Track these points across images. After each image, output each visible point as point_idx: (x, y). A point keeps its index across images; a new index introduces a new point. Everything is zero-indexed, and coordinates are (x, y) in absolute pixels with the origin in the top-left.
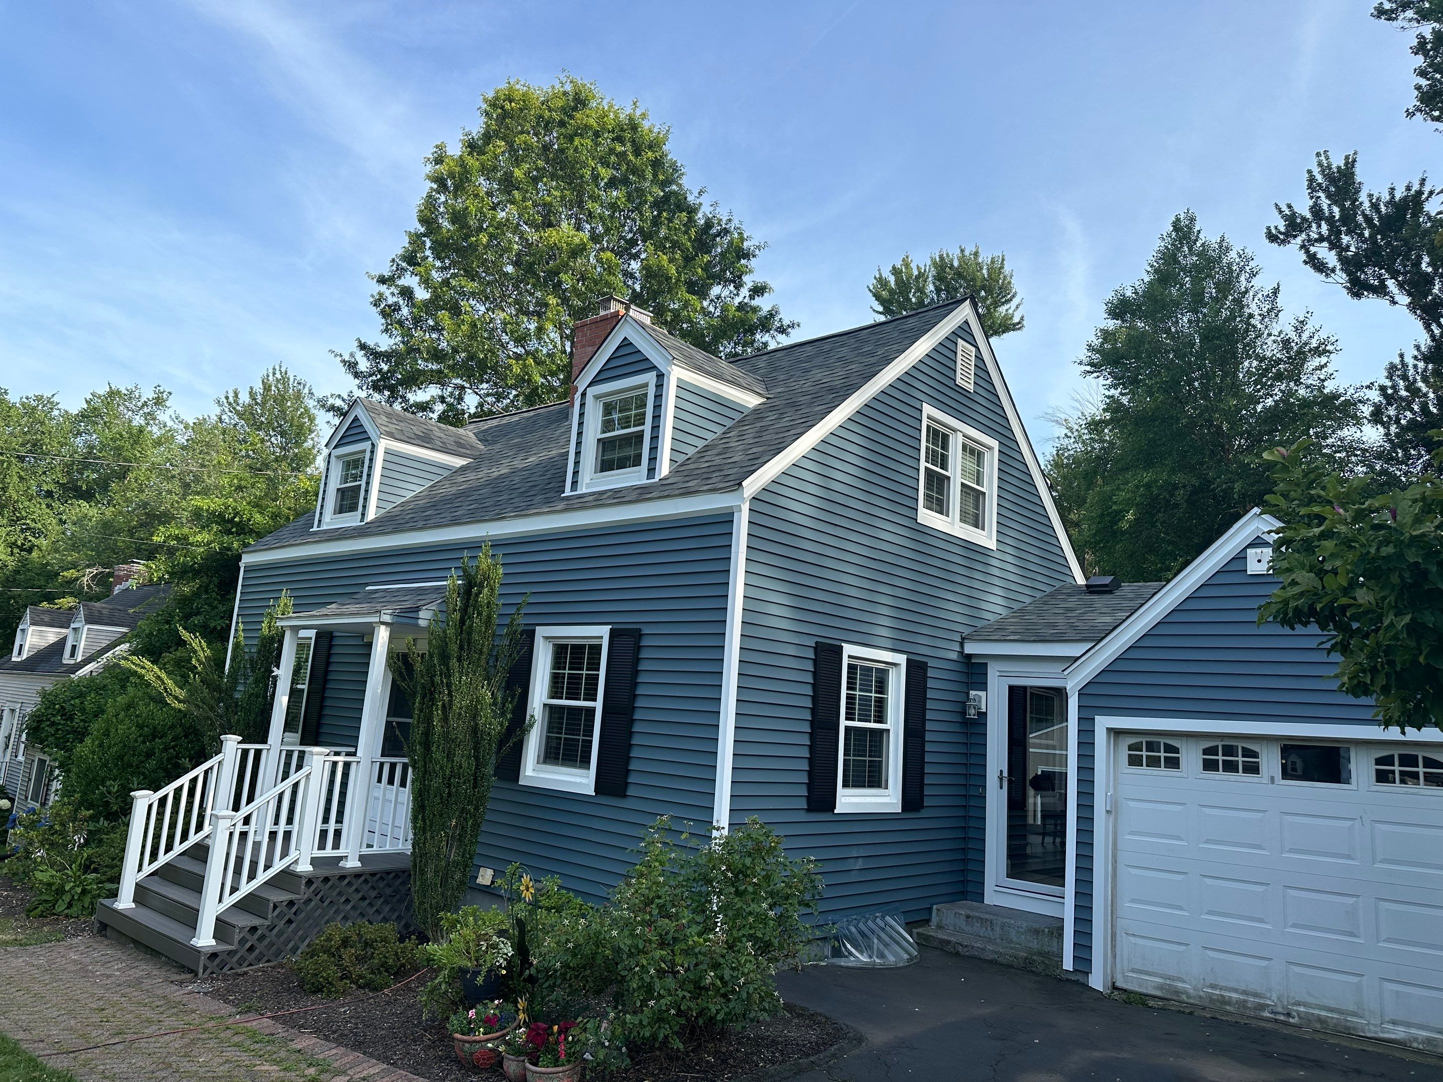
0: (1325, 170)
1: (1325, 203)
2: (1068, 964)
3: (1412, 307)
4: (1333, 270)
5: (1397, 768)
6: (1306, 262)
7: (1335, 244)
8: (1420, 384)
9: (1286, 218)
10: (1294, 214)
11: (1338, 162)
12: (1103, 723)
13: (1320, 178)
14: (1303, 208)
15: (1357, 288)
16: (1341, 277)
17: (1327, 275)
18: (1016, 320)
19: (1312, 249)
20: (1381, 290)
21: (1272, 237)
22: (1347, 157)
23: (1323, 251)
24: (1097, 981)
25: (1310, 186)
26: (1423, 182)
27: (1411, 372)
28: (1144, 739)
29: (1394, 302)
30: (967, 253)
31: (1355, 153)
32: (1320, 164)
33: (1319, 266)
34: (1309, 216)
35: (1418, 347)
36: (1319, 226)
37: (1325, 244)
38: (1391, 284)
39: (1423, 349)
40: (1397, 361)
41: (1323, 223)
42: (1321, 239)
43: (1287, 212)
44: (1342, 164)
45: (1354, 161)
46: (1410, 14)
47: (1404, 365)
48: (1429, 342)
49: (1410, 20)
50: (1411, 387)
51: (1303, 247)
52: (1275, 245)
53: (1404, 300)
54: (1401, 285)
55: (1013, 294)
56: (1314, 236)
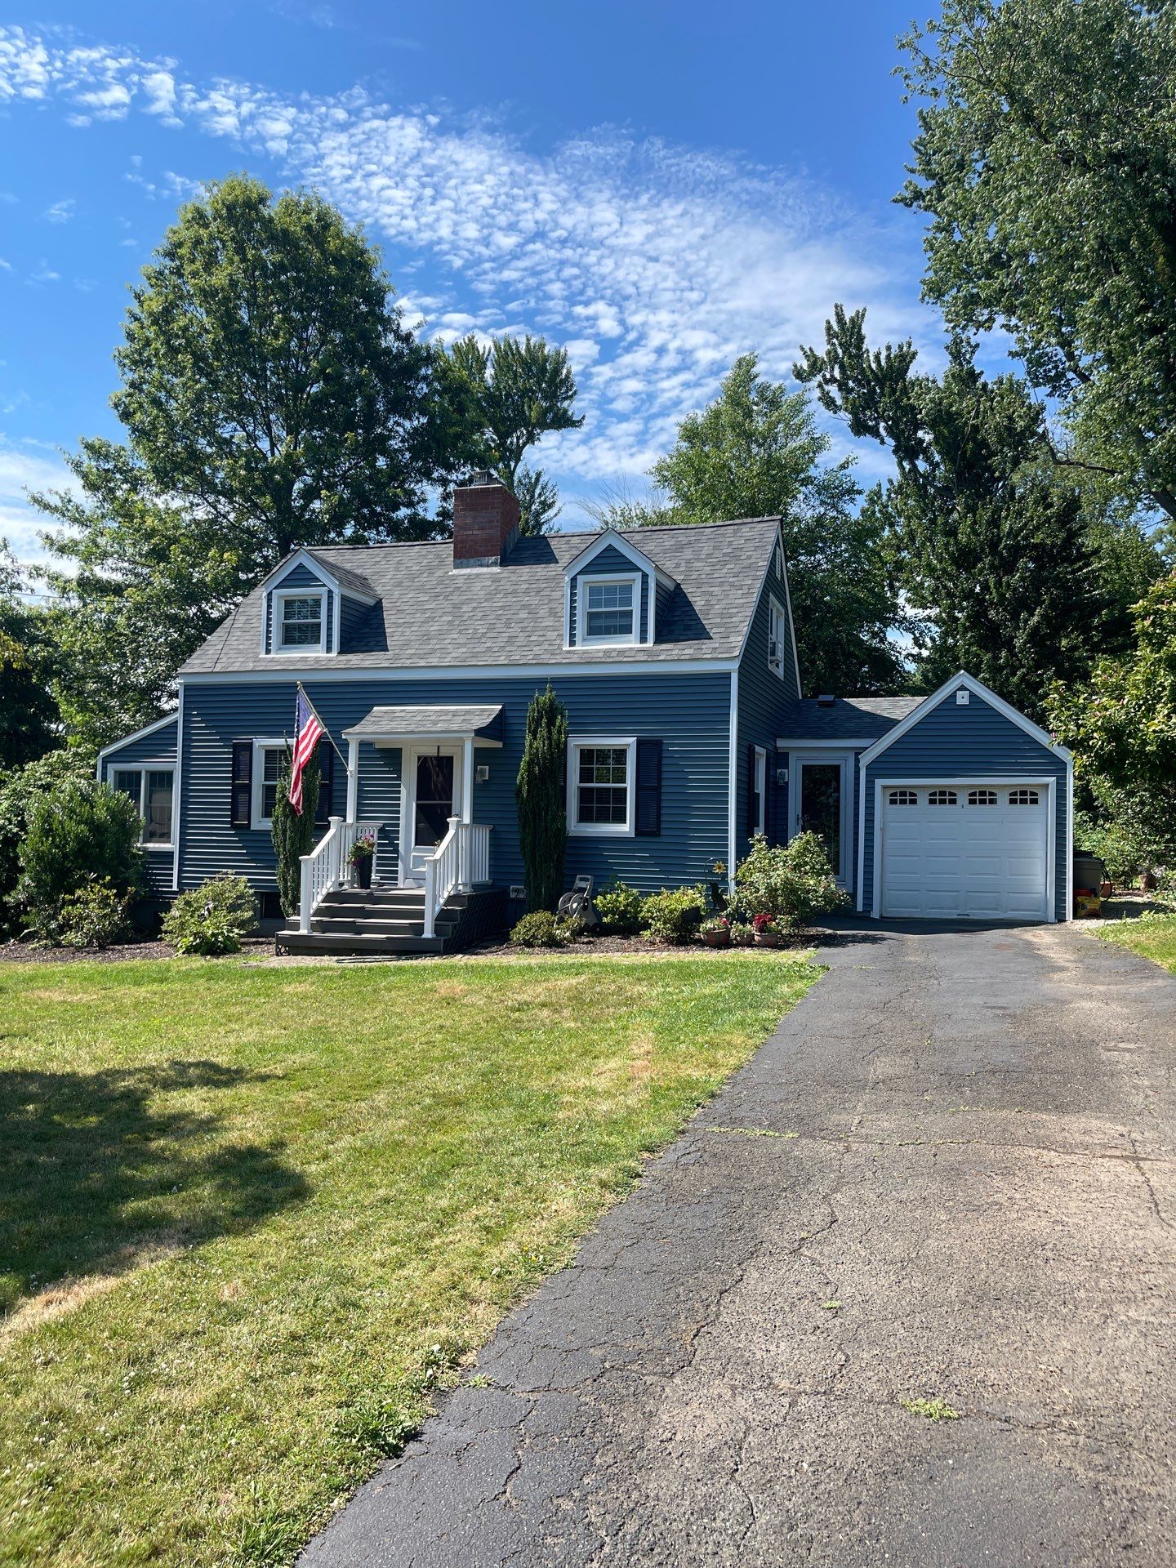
0: (841, 321)
1: (839, 350)
2: (860, 908)
3: (895, 452)
4: (840, 409)
5: (1018, 797)
6: (820, 399)
7: (842, 386)
9: (808, 358)
10: (814, 356)
11: (848, 315)
12: (879, 783)
13: (835, 327)
14: (821, 351)
15: (860, 428)
16: (846, 417)
17: (835, 412)
18: (576, 418)
19: (826, 388)
20: (875, 433)
21: (799, 374)
22: (858, 312)
23: (833, 390)
24: (875, 914)
25: (828, 334)
26: (910, 345)
27: (884, 498)
28: (898, 791)
29: (883, 442)
30: (532, 343)
31: (865, 310)
32: (837, 314)
33: (829, 403)
34: (826, 360)
35: (891, 482)
36: (833, 368)
37: (836, 385)
38: (882, 426)
39: (896, 484)
41: (837, 366)
42: (833, 380)
43: (809, 351)
44: (853, 316)
45: (863, 315)
48: (900, 478)
51: (820, 386)
52: (799, 381)
53: (890, 443)
54: (888, 429)
55: (575, 393)
56: (828, 376)
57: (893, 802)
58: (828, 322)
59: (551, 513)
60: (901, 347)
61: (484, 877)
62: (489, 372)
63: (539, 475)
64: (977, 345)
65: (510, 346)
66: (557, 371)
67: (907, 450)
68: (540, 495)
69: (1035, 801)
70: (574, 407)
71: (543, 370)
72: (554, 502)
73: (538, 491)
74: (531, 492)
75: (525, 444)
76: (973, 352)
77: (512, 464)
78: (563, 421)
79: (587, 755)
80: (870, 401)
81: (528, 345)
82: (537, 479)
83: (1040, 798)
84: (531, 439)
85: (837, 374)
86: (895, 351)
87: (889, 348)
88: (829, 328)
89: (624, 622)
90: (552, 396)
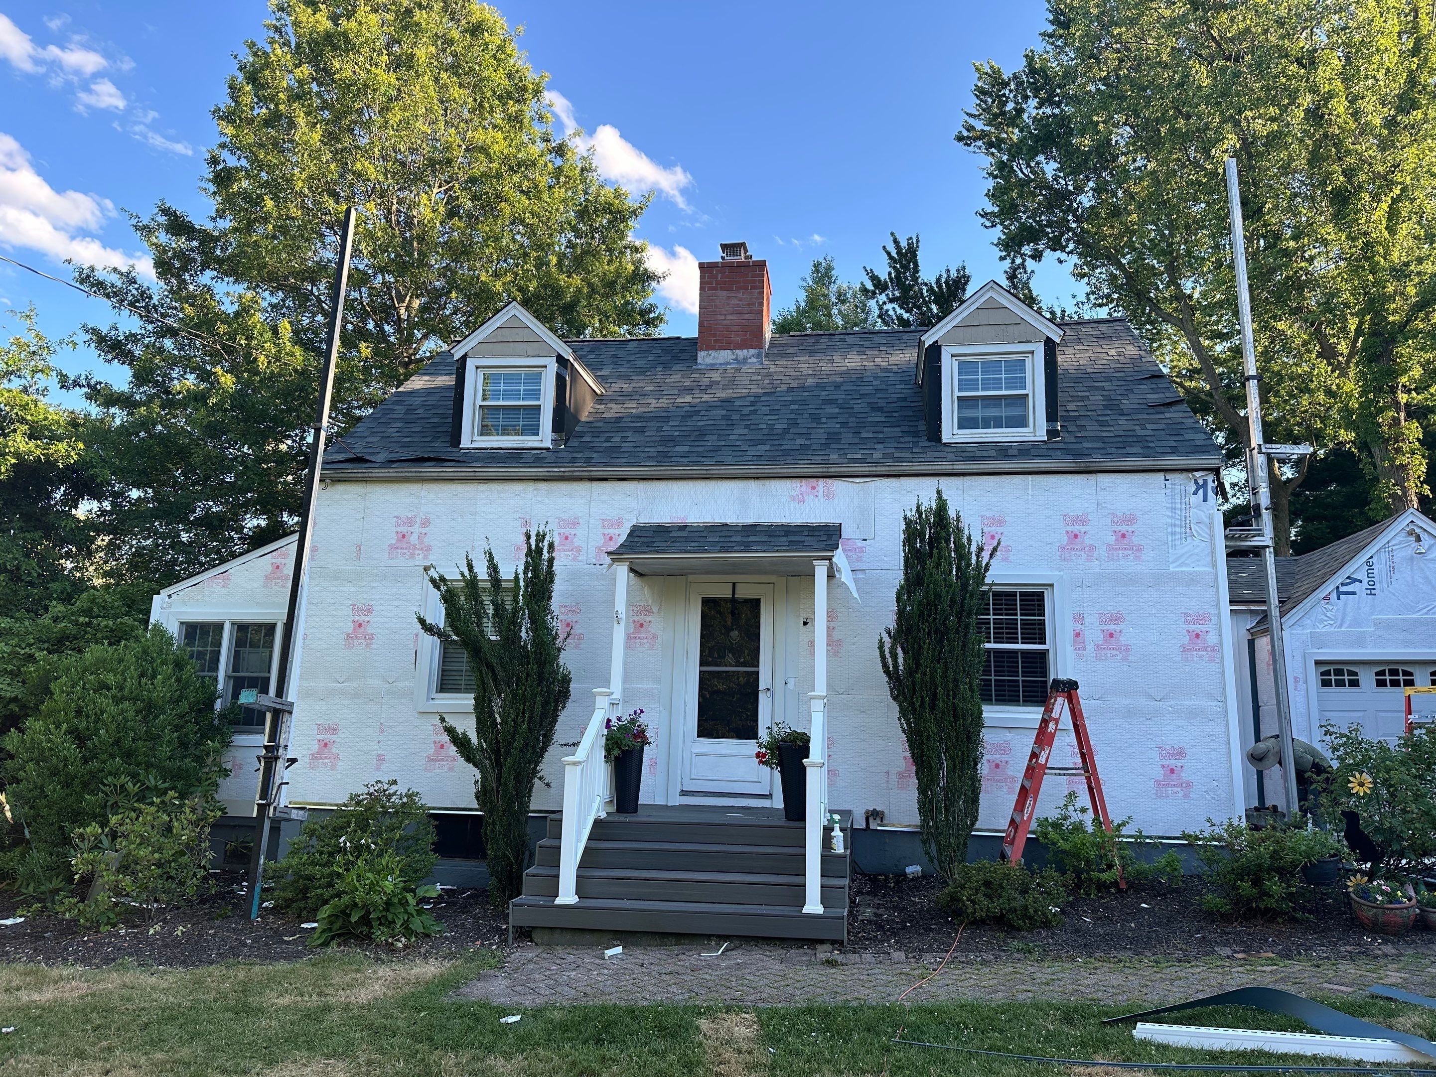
0: (898, 247)
28: (1332, 668)
31: (918, 236)
43: (872, 273)
44: (908, 244)
45: (917, 244)
57: (1326, 683)
58: (887, 248)
60: (957, 271)
86: (954, 274)
87: (948, 272)
88: (888, 253)
89: (1015, 412)
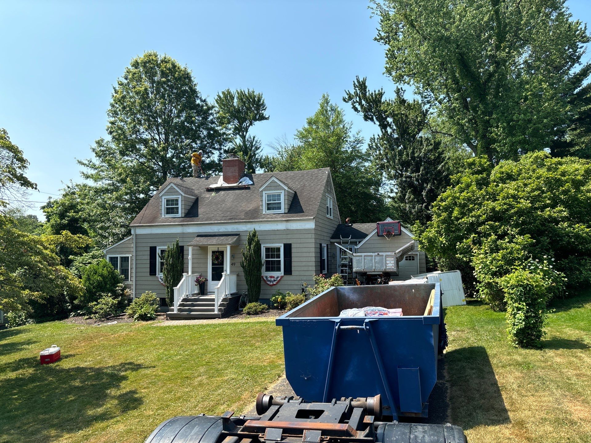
0: (358, 81)
1: (358, 91)
3: (379, 125)
4: (360, 111)
6: (352, 108)
7: (360, 103)
8: (379, 145)
9: (348, 94)
10: (350, 93)
11: (361, 80)
13: (357, 83)
14: (352, 92)
15: (366, 118)
16: (362, 114)
17: (358, 113)
18: (267, 116)
19: (354, 105)
20: (372, 120)
21: (344, 100)
22: (364, 78)
23: (357, 105)
25: (355, 86)
26: (382, 90)
27: (376, 141)
29: (375, 123)
30: (250, 91)
31: (366, 77)
32: (357, 79)
33: (356, 109)
34: (354, 95)
35: (379, 135)
36: (356, 98)
37: (358, 104)
38: (374, 118)
39: (381, 136)
40: (373, 137)
42: (357, 102)
43: (348, 92)
44: (362, 80)
45: (366, 79)
46: (383, 41)
47: (374, 138)
49: (383, 43)
50: (376, 145)
51: (352, 103)
52: (345, 102)
53: (378, 123)
54: (377, 118)
55: (266, 108)
56: (355, 101)
58: (354, 82)
59: (259, 151)
60: (379, 91)
61: (234, 291)
62: (235, 100)
63: (254, 137)
64: (405, 90)
65: (242, 93)
66: (259, 100)
67: (384, 126)
68: (255, 144)
69: (413, 259)
70: (266, 113)
71: (254, 100)
72: (260, 147)
73: (254, 143)
74: (252, 143)
75: (249, 126)
76: (404, 93)
77: (245, 133)
78: (262, 118)
79: (268, 249)
80: (370, 109)
81: (249, 91)
82: (254, 139)
83: (415, 258)
84: (251, 124)
85: (358, 99)
86: (377, 92)
87: (375, 91)
88: (354, 84)
89: (279, 206)
90: (258, 109)
